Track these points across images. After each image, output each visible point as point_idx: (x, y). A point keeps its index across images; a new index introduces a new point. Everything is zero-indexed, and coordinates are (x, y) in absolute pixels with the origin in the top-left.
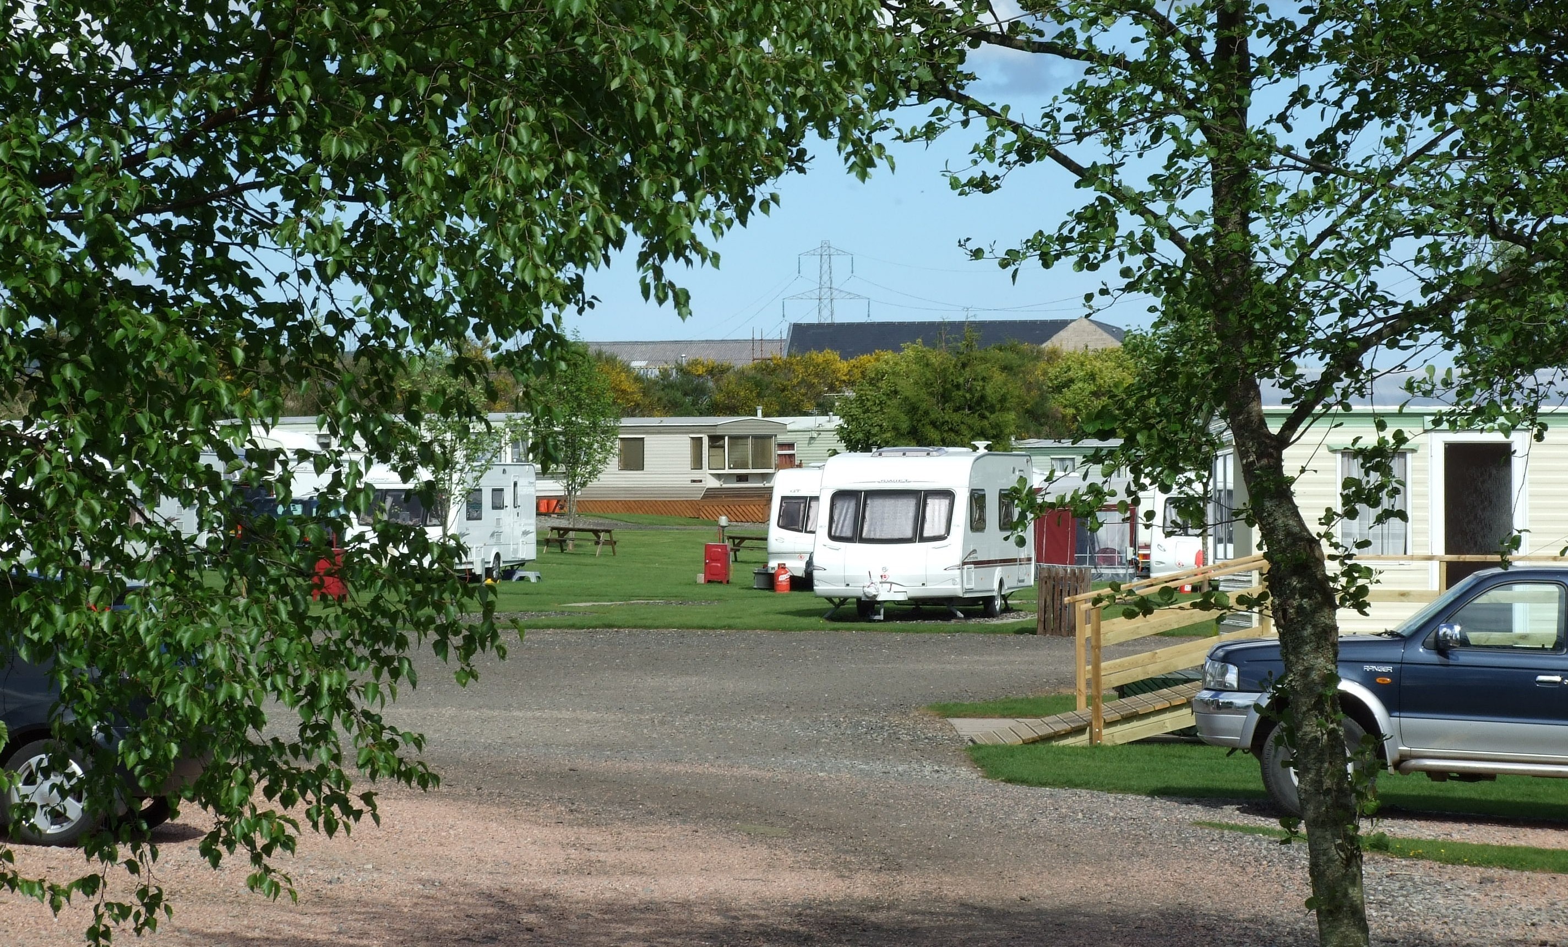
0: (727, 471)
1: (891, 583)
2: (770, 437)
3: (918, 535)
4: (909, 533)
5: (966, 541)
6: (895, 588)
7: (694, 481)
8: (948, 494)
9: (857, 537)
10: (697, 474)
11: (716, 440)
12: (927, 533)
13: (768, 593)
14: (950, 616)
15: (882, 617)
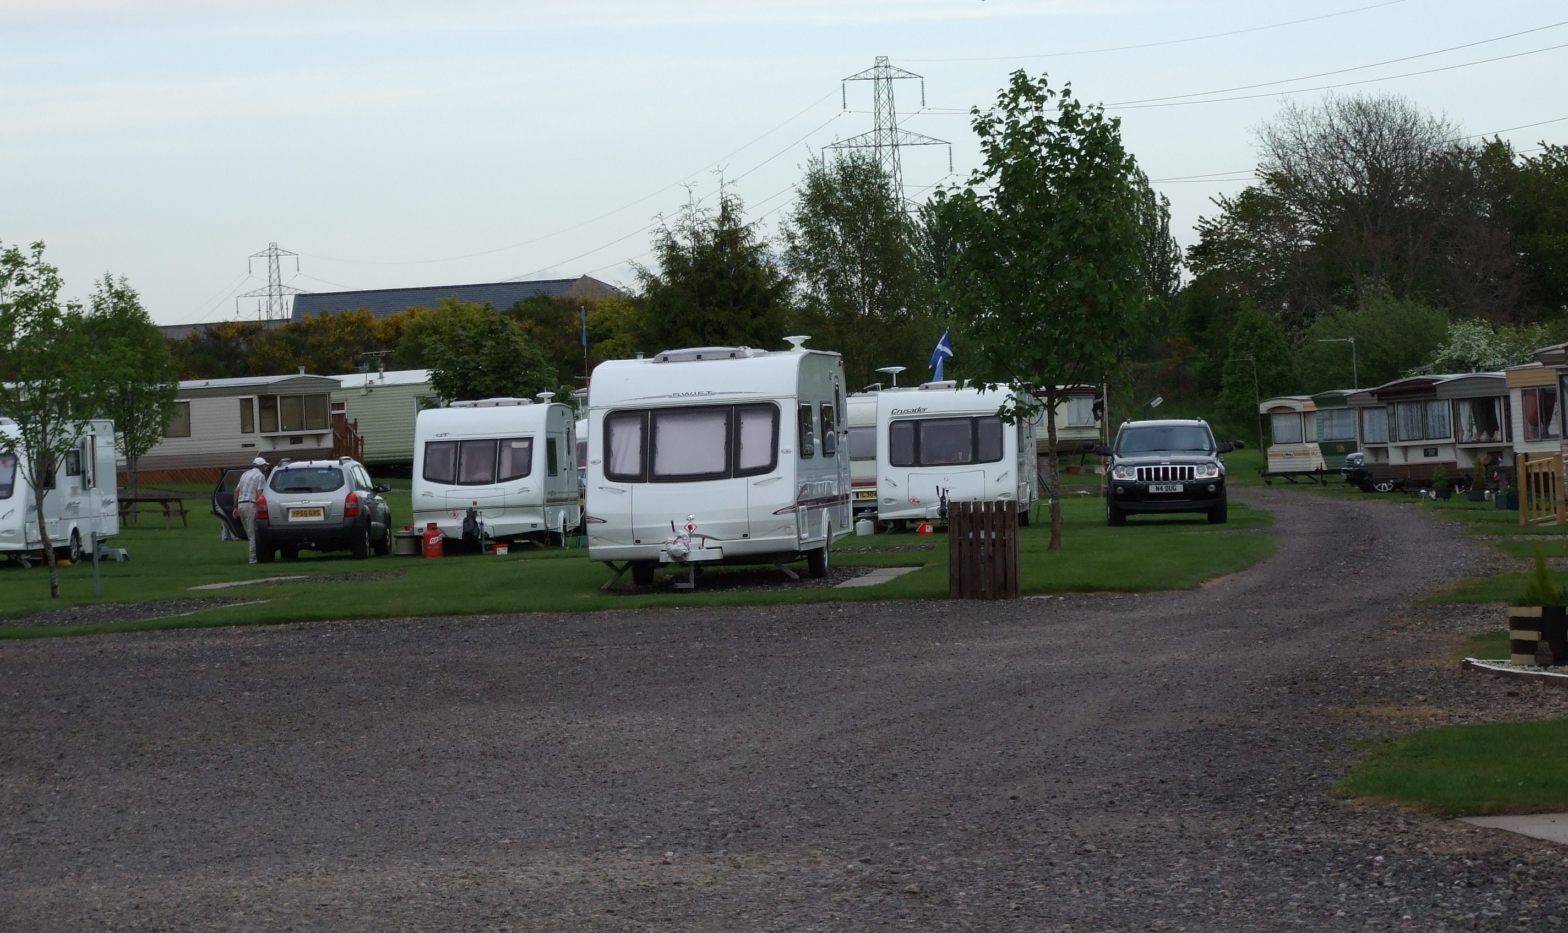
0: (280, 433)
1: (704, 538)
2: (324, 396)
3: (733, 469)
4: (720, 466)
5: (800, 471)
6: (709, 543)
7: (245, 446)
8: (769, 409)
9: (648, 474)
10: (248, 438)
11: (268, 402)
12: (745, 464)
13: (415, 561)
14: (777, 579)
15: (692, 585)
